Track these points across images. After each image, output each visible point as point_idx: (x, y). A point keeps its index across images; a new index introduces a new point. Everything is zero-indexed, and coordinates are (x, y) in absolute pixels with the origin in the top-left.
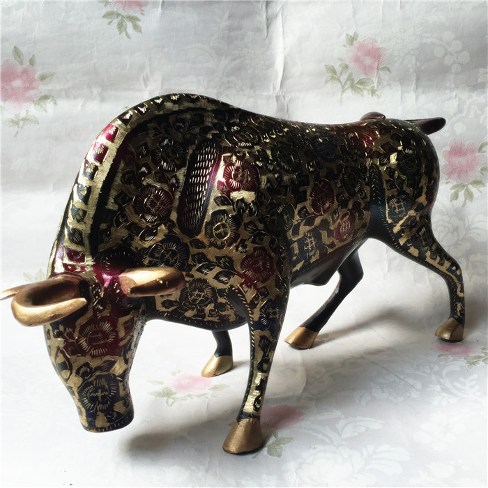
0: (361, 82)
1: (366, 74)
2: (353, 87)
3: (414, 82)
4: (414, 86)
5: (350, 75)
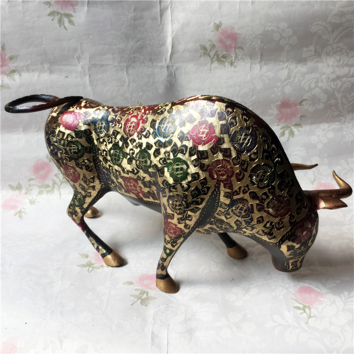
0: (224, 57)
1: (227, 51)
2: (219, 60)
3: (259, 57)
4: (259, 59)
5: (216, 52)
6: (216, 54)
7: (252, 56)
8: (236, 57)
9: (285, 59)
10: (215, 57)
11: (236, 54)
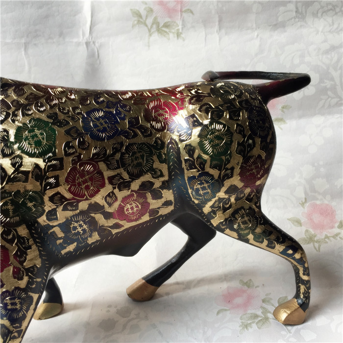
0: (166, 25)
1: (170, 17)
2: (159, 30)
3: (217, 23)
4: (217, 27)
5: (155, 19)
6: (155, 22)
7: (206, 22)
8: (184, 25)
9: (254, 25)
10: (154, 26)
11: (183, 21)
